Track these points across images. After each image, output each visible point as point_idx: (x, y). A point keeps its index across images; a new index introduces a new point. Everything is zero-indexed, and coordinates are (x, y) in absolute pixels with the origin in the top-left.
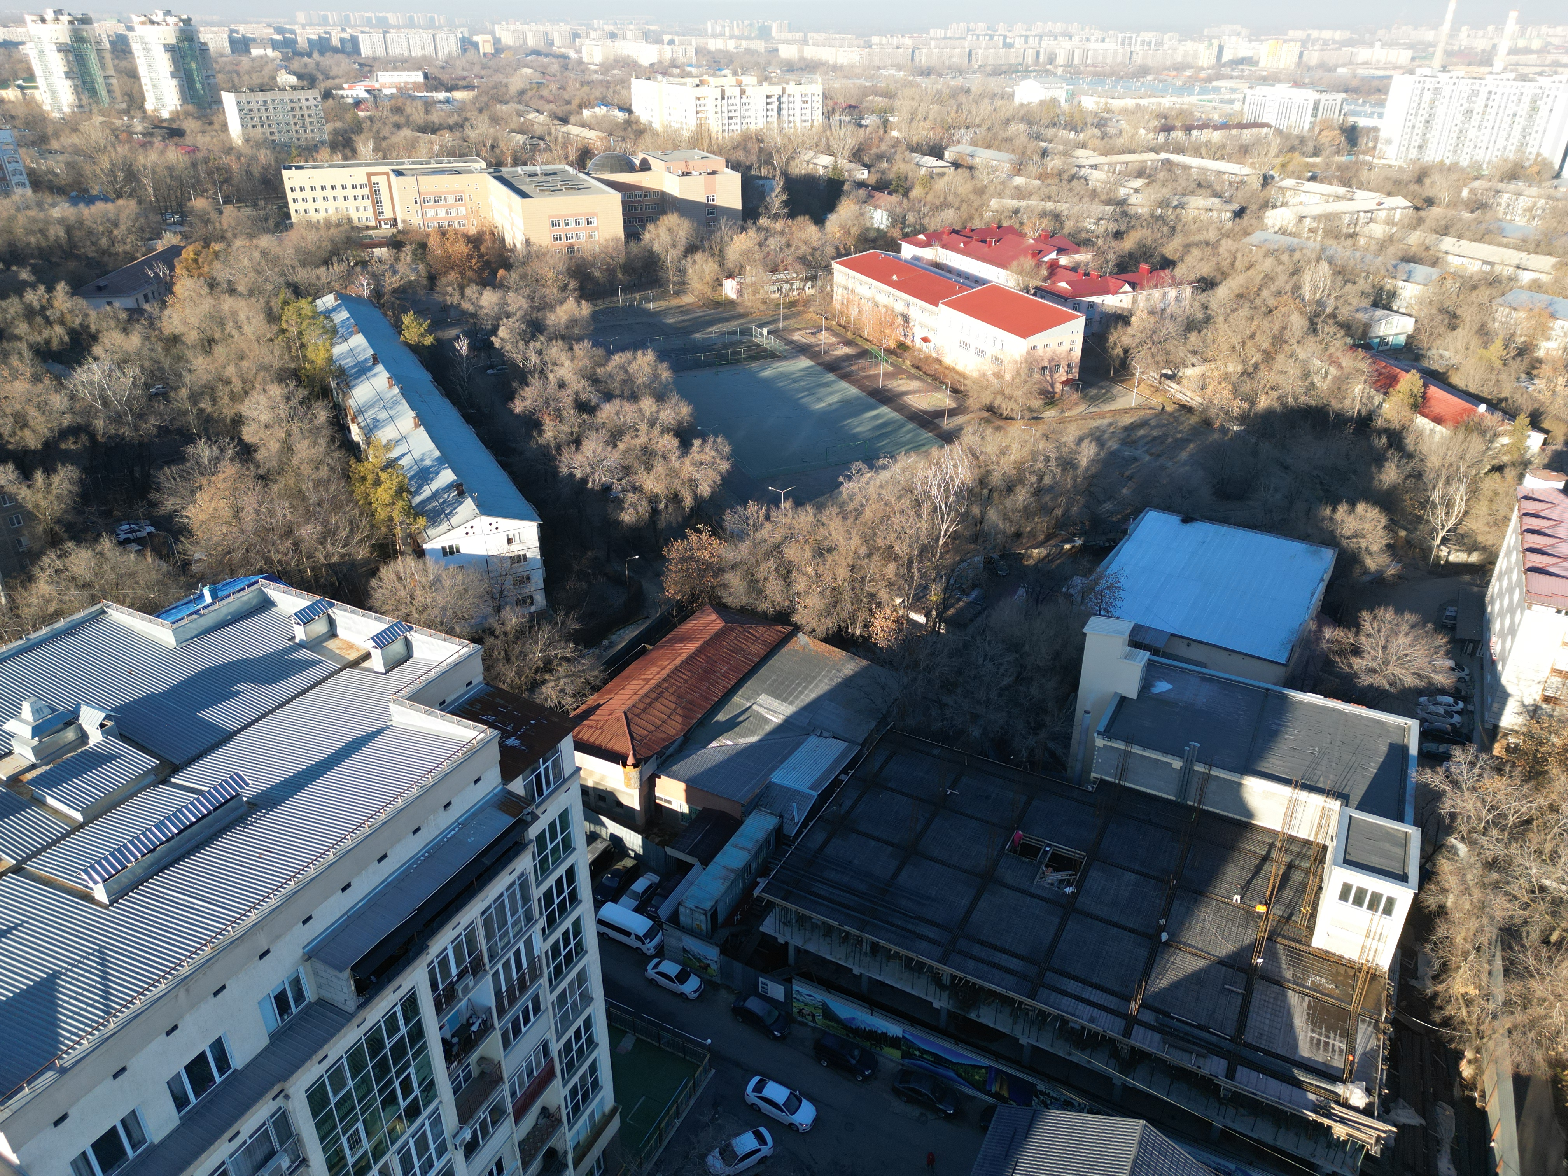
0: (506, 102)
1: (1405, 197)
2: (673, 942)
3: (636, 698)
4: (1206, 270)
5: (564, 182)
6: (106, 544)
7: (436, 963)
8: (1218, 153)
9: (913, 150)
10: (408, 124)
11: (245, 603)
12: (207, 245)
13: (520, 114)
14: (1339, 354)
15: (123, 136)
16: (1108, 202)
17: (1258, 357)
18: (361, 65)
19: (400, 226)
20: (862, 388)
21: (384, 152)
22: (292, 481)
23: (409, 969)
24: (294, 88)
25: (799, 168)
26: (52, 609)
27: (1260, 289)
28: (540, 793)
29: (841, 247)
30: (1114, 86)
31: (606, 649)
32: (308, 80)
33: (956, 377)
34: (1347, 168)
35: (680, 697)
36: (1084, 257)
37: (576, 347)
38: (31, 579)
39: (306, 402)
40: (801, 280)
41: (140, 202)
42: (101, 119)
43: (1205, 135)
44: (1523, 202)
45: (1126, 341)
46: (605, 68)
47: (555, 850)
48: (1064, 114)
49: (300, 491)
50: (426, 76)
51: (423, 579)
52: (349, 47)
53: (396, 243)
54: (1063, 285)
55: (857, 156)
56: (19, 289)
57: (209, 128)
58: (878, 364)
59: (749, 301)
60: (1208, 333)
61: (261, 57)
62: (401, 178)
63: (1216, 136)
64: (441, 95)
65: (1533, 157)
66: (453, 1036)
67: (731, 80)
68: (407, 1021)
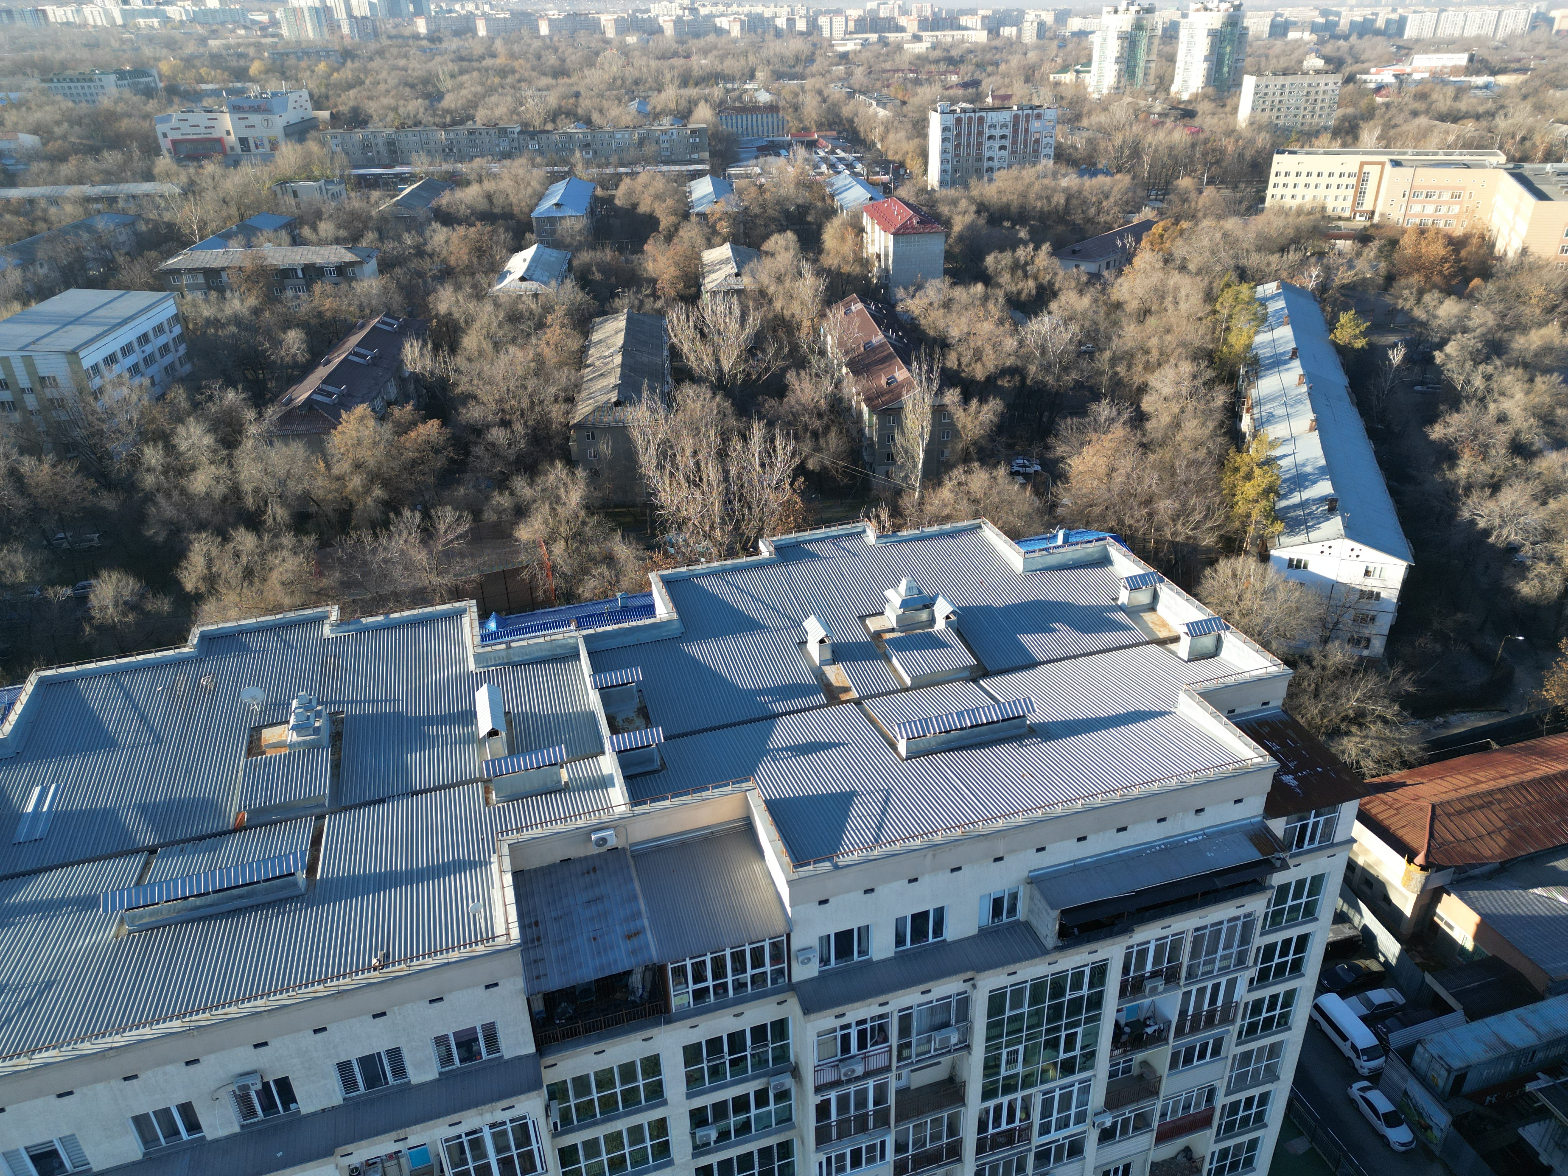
2: (1396, 1077)
3: (1454, 795)
6: (1002, 471)
7: (1135, 950)
10: (1427, 112)
11: (1088, 554)
12: (1177, 222)
15: (1142, 116)
18: (1399, 48)
19: (1376, 219)
21: (1388, 140)
22: (1168, 456)
23: (1109, 941)
24: (1318, 72)
26: (945, 513)
28: (1300, 844)
31: (1437, 727)
32: (1335, 64)
35: (1514, 818)
37: (1539, 379)
38: (940, 484)
39: (1210, 384)
41: (1133, 178)
42: (1130, 100)
47: (1294, 909)
49: (1172, 467)
50: (1471, 58)
51: (1258, 585)
52: (1393, 29)
53: (1363, 238)
56: (1014, 244)
57: (1220, 110)
61: (1296, 41)
62: (1397, 169)
64: (1482, 80)
66: (1127, 1025)
68: (1091, 985)
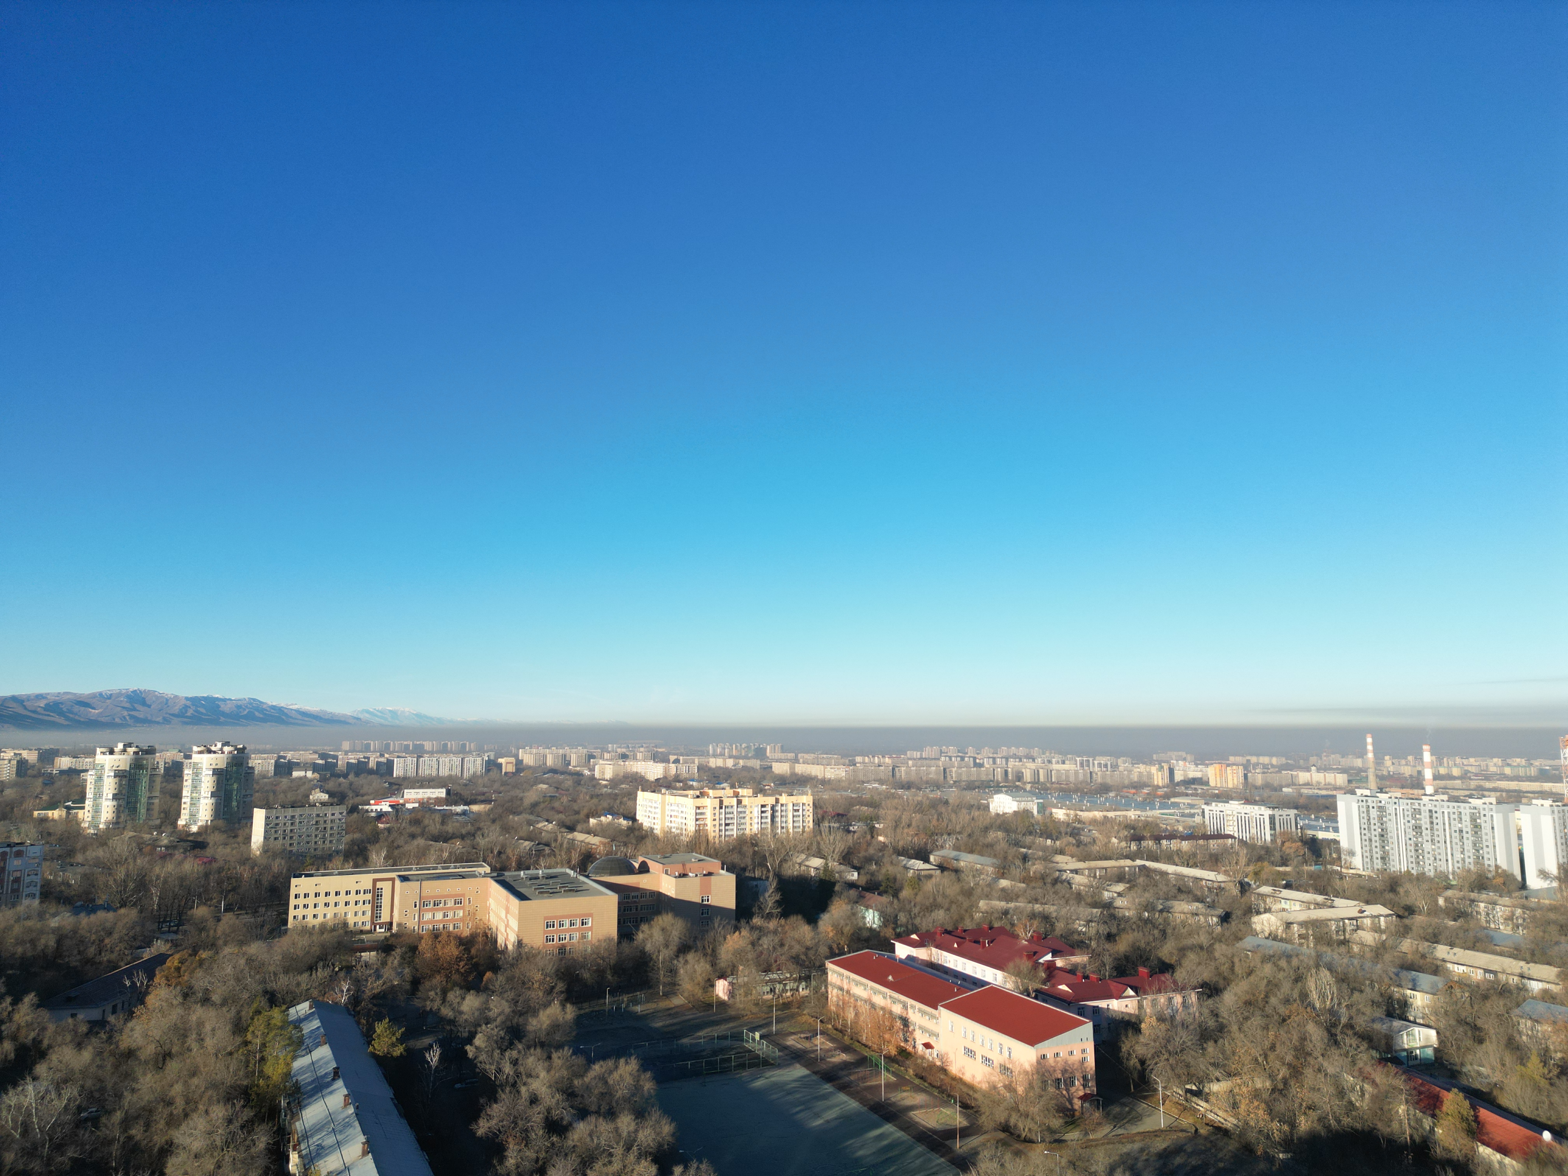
0: (519, 813)
1: (1384, 905)
4: (1206, 974)
5: (563, 885)
8: (1190, 861)
9: (899, 854)
10: (422, 834)
12: (195, 953)
13: (530, 823)
14: (1368, 1069)
15: (147, 850)
16: (1095, 905)
17: (1283, 1072)
18: (391, 784)
19: (395, 928)
20: (862, 1101)
21: (394, 860)
24: (323, 804)
25: (792, 870)
27: (1267, 996)
29: (835, 946)
30: (1081, 801)
32: (338, 797)
33: (965, 1090)
34: (1319, 877)
36: (1079, 959)
37: (555, 1056)
40: (795, 980)
41: (141, 911)
42: (132, 834)
43: (1174, 845)
44: (1500, 912)
45: (1140, 1050)
46: (614, 782)
48: (1038, 823)
50: (448, 793)
52: (383, 769)
53: (386, 947)
54: (1063, 987)
55: (847, 858)
57: (232, 840)
58: (879, 1073)
59: (741, 1002)
60: (1226, 1043)
61: (300, 778)
62: (405, 884)
63: (1185, 845)
64: (459, 809)
65: (1492, 868)
67: (729, 792)
